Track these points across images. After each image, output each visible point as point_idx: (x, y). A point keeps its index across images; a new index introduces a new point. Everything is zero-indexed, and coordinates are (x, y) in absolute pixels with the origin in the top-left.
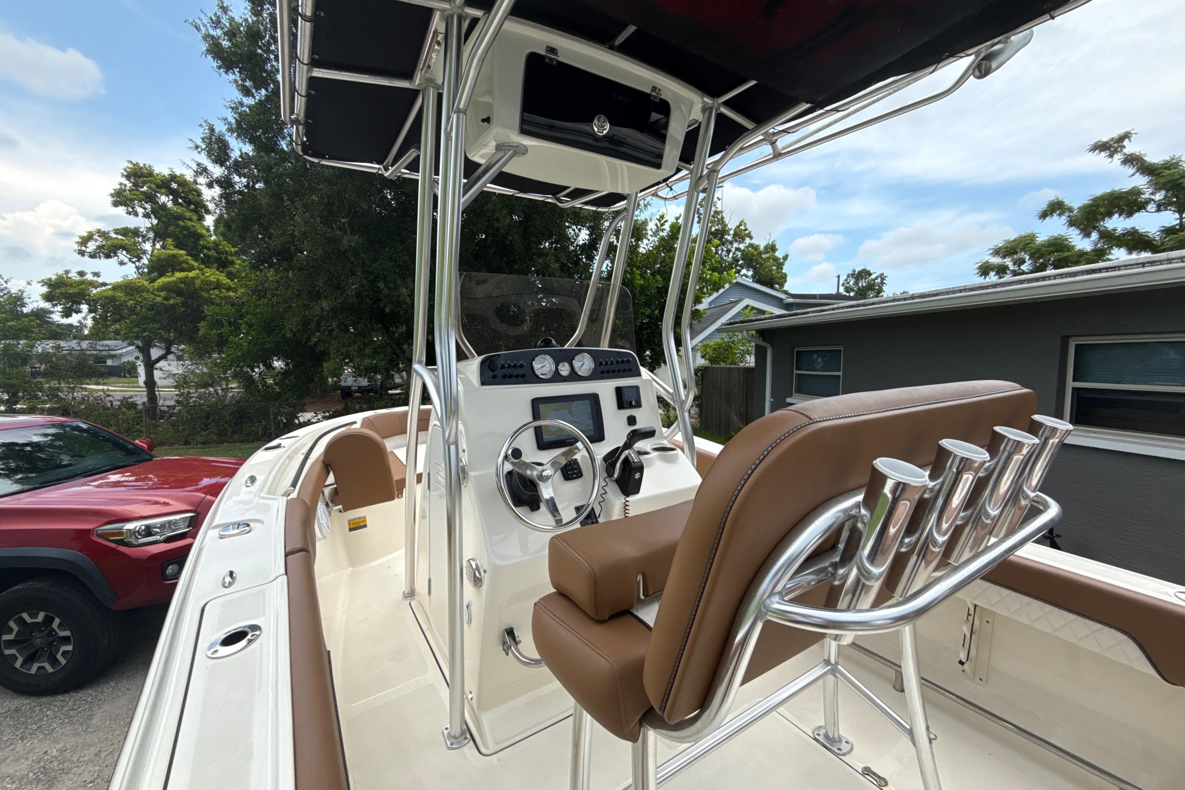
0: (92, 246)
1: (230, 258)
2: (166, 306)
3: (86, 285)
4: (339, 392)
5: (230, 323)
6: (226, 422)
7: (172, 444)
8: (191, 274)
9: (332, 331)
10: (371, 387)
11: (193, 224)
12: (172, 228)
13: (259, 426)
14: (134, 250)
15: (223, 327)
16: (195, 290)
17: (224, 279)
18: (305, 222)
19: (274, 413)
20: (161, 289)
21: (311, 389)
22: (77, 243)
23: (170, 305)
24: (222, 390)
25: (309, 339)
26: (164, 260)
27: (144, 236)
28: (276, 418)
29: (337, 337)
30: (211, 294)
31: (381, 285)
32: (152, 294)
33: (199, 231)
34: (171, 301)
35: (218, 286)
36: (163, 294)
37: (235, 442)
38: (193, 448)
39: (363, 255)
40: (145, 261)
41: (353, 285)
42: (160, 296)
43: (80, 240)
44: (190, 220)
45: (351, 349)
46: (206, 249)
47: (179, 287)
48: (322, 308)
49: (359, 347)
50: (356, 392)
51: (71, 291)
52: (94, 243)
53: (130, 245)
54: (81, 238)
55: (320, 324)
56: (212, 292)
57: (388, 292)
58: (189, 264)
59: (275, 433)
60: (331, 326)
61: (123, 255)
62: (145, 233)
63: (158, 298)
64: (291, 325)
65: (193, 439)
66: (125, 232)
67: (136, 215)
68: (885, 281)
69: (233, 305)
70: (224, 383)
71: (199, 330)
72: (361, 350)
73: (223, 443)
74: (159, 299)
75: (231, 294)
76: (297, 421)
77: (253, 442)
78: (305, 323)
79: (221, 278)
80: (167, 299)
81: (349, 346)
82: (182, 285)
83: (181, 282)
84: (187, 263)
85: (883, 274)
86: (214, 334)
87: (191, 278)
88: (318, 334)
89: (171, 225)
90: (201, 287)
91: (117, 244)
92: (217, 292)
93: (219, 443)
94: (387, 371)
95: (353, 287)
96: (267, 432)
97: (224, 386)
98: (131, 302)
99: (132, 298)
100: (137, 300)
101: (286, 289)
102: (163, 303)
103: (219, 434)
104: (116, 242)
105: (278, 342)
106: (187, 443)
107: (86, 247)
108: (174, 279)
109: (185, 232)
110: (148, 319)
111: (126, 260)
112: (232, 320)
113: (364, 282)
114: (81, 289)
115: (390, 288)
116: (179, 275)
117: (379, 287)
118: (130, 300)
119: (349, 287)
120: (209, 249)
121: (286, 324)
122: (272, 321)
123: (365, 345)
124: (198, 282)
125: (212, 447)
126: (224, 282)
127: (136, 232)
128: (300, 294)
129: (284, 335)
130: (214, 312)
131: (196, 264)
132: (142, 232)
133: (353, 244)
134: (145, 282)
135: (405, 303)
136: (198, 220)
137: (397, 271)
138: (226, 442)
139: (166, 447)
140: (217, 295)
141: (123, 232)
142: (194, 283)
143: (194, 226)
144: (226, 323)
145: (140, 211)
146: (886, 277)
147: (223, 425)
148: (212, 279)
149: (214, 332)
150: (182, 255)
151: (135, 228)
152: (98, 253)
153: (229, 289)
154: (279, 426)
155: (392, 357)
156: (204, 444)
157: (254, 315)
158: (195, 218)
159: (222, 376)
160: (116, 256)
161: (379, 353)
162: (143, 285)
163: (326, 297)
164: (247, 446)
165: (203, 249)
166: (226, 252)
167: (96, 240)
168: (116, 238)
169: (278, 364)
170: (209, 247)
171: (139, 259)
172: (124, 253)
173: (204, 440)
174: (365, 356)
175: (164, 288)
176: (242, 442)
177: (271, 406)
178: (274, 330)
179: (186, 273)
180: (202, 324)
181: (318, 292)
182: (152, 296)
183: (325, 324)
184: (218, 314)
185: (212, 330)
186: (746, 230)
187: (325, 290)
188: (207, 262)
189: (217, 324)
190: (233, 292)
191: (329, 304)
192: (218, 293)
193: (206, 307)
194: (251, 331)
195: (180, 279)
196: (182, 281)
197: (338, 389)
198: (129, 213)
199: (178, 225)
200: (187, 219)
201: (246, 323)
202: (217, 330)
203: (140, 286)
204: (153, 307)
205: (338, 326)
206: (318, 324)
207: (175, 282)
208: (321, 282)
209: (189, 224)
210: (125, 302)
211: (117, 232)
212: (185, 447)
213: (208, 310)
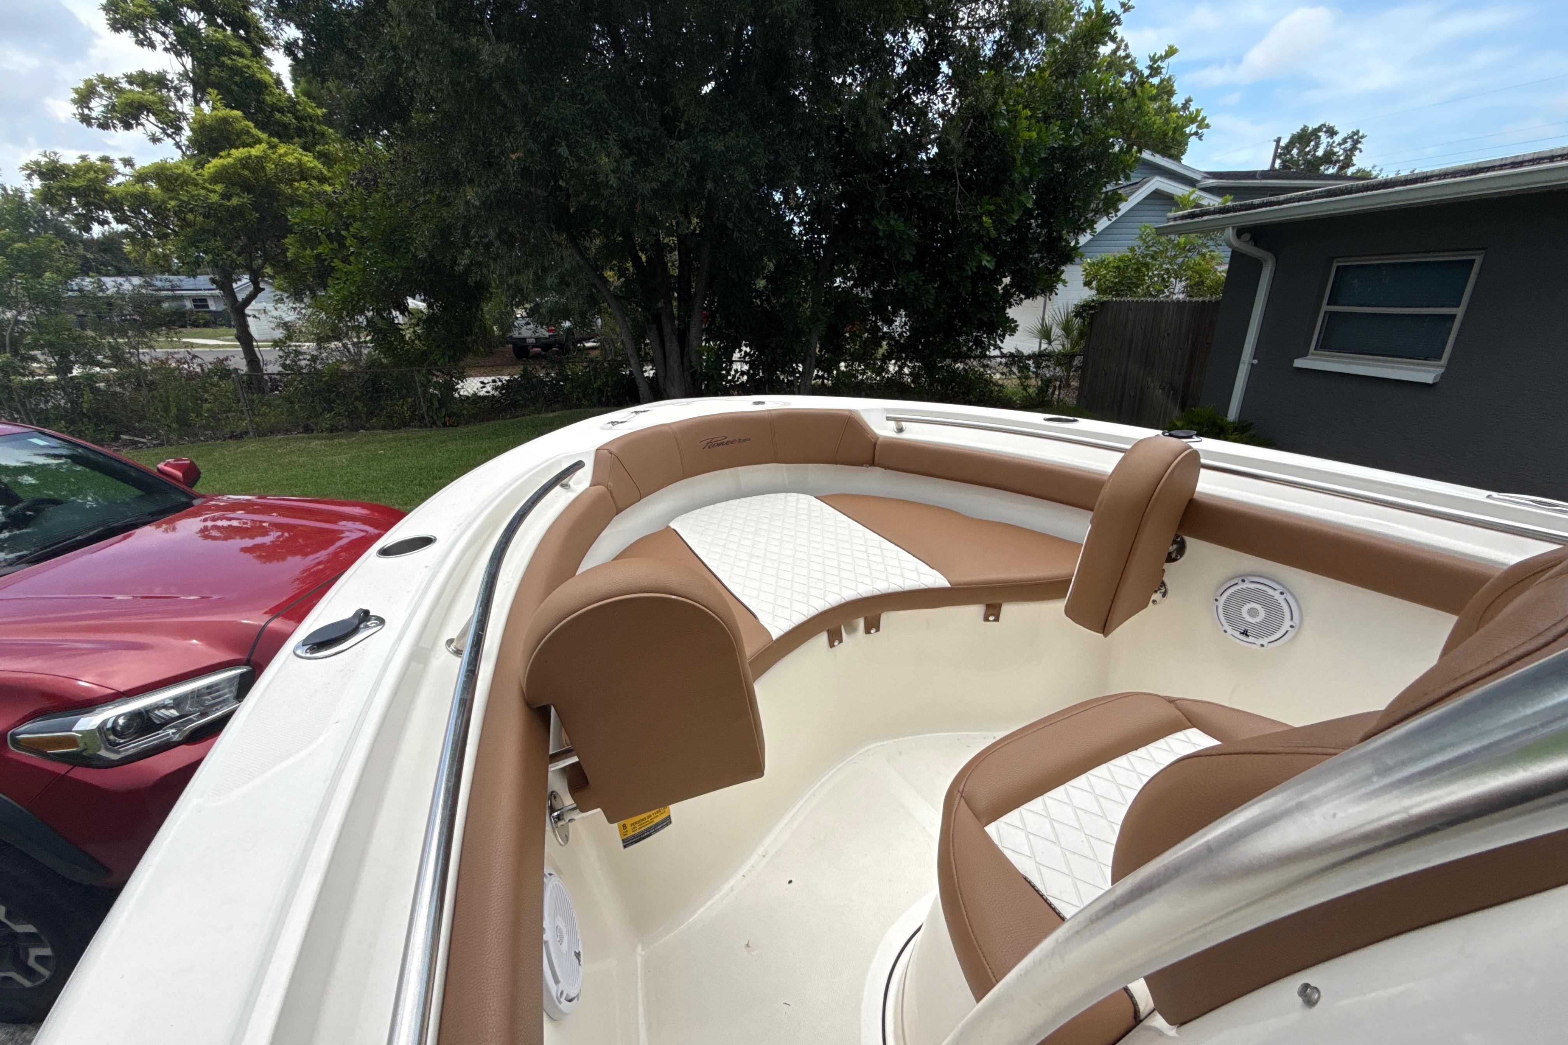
0: (97, 107)
1: (318, 127)
2: (227, 209)
3: (95, 172)
4: (511, 346)
5: (329, 236)
6: (357, 399)
7: (288, 431)
8: (256, 151)
9: (488, 246)
10: (553, 339)
11: (246, 62)
12: (214, 71)
13: (403, 404)
14: (162, 111)
15: (320, 243)
16: (268, 181)
17: (309, 160)
18: (409, 15)
19: (422, 385)
20: (216, 178)
21: (470, 346)
22: (74, 101)
23: (235, 208)
24: (354, 344)
25: (454, 261)
26: (212, 128)
27: (177, 90)
28: (425, 392)
29: (498, 255)
30: (297, 189)
31: (563, 151)
32: (204, 188)
33: (259, 76)
34: (235, 201)
35: (304, 174)
36: (219, 188)
37: (374, 428)
38: (317, 438)
39: (522, 88)
40: (187, 132)
41: (513, 152)
42: (215, 191)
43: (76, 96)
44: (241, 55)
45: (523, 278)
46: (279, 112)
47: (240, 176)
48: (467, 203)
49: (535, 273)
50: (534, 347)
51: (75, 185)
52: (98, 100)
53: (154, 103)
54: (76, 91)
55: (469, 233)
56: (296, 184)
57: (576, 165)
58: (253, 136)
59: (428, 415)
60: (486, 236)
61: (150, 124)
62: (176, 82)
63: (212, 195)
64: (421, 236)
65: (316, 424)
66: (143, 79)
67: (152, 45)
68: (1359, 146)
69: (330, 205)
70: (354, 334)
71: (287, 250)
72: (538, 278)
73: (357, 431)
74: (214, 198)
75: (328, 188)
76: (456, 395)
77: (398, 428)
78: (444, 232)
79: (305, 159)
80: (226, 196)
81: (519, 272)
82: (246, 173)
83: (244, 167)
84: (248, 133)
85: (1358, 132)
86: (310, 256)
87: (256, 157)
88: (467, 251)
89: (213, 65)
90: (276, 175)
91: (132, 101)
92: (304, 185)
93: (352, 430)
94: (583, 315)
95: (513, 157)
96: (417, 413)
97: (355, 340)
98: (173, 203)
99: (172, 195)
100: (180, 200)
101: (407, 174)
102: (221, 205)
103: (349, 416)
104: (130, 96)
105: (407, 268)
106: (307, 430)
107: (90, 109)
108: (230, 160)
109: (237, 79)
110: (208, 232)
111: (159, 133)
112: (333, 231)
113: (532, 146)
114: (90, 180)
115: (579, 159)
116: (238, 153)
117: (560, 155)
118: (171, 199)
119: (508, 158)
120: (282, 111)
121: (414, 236)
122: (393, 231)
123: (544, 270)
124: (270, 166)
125: (342, 437)
126: (309, 164)
127: (160, 81)
128: (427, 179)
129: (415, 256)
130: (303, 219)
131: (264, 136)
132: (172, 82)
133: (502, 60)
134: (187, 167)
135: (607, 186)
136: (253, 56)
137: (589, 123)
138: (362, 428)
139: (279, 437)
140: (305, 191)
141: (139, 80)
142: (264, 168)
143: (248, 67)
144: (323, 237)
145: (157, 37)
146: (1362, 137)
147: (352, 403)
148: (290, 159)
149: (308, 252)
150: (236, 119)
151: (159, 73)
152: (111, 118)
153: (322, 180)
154: (432, 404)
155: (591, 292)
156: (332, 431)
157: (364, 220)
158: (248, 51)
159: (349, 324)
160: (138, 124)
161: (568, 285)
162: (184, 172)
163: (471, 181)
164: (391, 436)
165: (272, 111)
166: (310, 117)
167: (101, 96)
168: (131, 91)
169: (415, 303)
170: (282, 108)
171: (178, 129)
172: (152, 118)
173: (332, 426)
174: (547, 289)
175: (219, 176)
176: (384, 428)
177: (415, 373)
178: (400, 247)
179: (246, 149)
180: (289, 240)
181: (457, 173)
182: (203, 192)
183: (476, 232)
184: (309, 222)
185: (305, 249)
186: (1128, 56)
187: (467, 169)
188: (283, 134)
189: (309, 239)
190: (330, 186)
191: (477, 193)
192: (306, 186)
193: (290, 210)
194: (363, 251)
195: (240, 160)
196: (245, 163)
197: (508, 343)
198: (140, 43)
199: (222, 65)
200: (234, 54)
201: (354, 236)
202: (312, 250)
203: (179, 174)
204: (210, 212)
205: (499, 236)
206: (466, 234)
207: (233, 166)
208: (457, 152)
209: (241, 62)
210: (164, 202)
211: (130, 79)
212: (305, 435)
213: (294, 215)
